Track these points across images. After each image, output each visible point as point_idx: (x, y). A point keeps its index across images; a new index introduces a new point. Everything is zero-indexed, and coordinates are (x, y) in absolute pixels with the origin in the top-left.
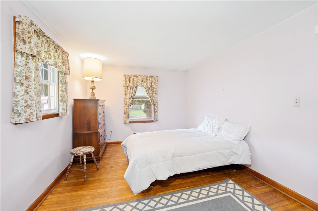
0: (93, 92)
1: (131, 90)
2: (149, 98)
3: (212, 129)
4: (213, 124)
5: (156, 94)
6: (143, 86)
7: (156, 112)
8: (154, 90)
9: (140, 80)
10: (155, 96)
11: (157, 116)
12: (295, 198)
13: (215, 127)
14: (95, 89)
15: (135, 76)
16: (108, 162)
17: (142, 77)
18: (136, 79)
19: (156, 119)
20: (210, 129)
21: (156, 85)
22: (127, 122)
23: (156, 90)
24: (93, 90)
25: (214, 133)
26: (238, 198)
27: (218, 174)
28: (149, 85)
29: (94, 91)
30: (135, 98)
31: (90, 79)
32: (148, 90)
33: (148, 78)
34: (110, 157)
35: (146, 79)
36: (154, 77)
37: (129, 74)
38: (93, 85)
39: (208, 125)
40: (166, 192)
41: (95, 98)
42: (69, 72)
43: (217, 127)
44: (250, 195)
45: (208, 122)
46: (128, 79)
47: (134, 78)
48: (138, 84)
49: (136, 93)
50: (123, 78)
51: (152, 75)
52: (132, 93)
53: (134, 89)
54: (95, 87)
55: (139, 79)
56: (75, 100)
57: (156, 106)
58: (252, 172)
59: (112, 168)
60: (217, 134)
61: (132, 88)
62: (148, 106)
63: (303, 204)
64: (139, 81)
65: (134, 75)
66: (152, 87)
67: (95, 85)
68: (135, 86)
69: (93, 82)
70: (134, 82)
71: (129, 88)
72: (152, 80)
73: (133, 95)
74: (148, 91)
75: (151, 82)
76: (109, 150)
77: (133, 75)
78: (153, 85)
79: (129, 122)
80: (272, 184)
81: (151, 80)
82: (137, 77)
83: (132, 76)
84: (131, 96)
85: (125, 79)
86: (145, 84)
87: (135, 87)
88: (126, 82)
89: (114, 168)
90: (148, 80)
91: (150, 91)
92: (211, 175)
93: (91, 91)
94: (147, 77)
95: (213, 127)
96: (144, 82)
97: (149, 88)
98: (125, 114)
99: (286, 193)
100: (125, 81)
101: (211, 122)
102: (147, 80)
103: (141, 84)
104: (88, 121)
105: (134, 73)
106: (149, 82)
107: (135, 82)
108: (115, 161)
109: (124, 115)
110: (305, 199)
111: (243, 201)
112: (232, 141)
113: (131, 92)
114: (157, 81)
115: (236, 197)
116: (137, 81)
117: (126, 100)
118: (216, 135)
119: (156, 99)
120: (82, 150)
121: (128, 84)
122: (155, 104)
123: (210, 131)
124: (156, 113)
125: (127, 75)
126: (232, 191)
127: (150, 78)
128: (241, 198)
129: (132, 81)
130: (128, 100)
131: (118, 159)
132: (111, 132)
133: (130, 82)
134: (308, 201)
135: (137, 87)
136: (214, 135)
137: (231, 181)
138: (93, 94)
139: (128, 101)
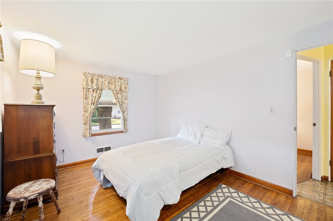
0: (38, 93)
1: (94, 93)
2: (118, 104)
3: (195, 136)
4: (194, 131)
5: (125, 99)
6: (110, 89)
7: (126, 120)
8: (124, 94)
9: (107, 81)
10: (125, 102)
11: (127, 125)
12: (271, 188)
13: (196, 134)
14: (43, 89)
15: (99, 76)
16: (71, 196)
17: (110, 78)
18: (100, 79)
19: (126, 129)
20: (192, 137)
21: (126, 89)
22: (89, 135)
23: (126, 95)
24: (38, 90)
25: (198, 139)
26: (238, 201)
27: (209, 181)
28: (118, 88)
29: (41, 92)
30: (100, 104)
31: (34, 73)
32: (116, 94)
33: (117, 79)
34: (70, 188)
35: (113, 80)
36: (124, 79)
37: (92, 72)
38: (38, 82)
39: (189, 132)
40: (172, 216)
41: (43, 103)
42: (3, 56)
43: (199, 134)
44: (244, 194)
45: (188, 129)
46: (90, 79)
47: (98, 79)
48: (104, 86)
49: (101, 97)
50: (83, 77)
51: (121, 76)
52: (95, 97)
53: (98, 93)
54: (43, 86)
55: (105, 80)
56: (6, 105)
57: (126, 113)
58: (234, 173)
59: (83, 204)
60: (201, 140)
61: (95, 90)
62: (102, 113)
63: (278, 191)
64: (105, 83)
65: (99, 74)
66: (121, 90)
67: (43, 82)
68: (100, 88)
69: (39, 78)
70: (98, 83)
71: (92, 91)
72: (122, 82)
73: (96, 100)
74: (116, 96)
75: (120, 85)
76: (64, 178)
77: (97, 74)
78: (123, 88)
79: (92, 135)
80: (252, 180)
81: (120, 82)
82: (102, 77)
83: (95, 75)
84: (93, 100)
85: (85, 79)
86: (112, 87)
87: (99, 90)
88: (88, 82)
89: (85, 203)
90: (117, 81)
91: (119, 95)
92: (204, 183)
93: (36, 92)
94: (115, 78)
95: (194, 134)
96: (112, 84)
97: (118, 92)
98: (85, 124)
99: (264, 185)
100: (86, 80)
101: (192, 129)
102: (115, 82)
103: (108, 86)
104: (34, 138)
105: (98, 72)
106: (117, 85)
107: (100, 84)
108: (82, 192)
109: (84, 126)
110: (279, 187)
111: (243, 203)
112: (219, 146)
113: (94, 95)
114: (128, 84)
115: (235, 200)
116: (102, 82)
117: (87, 107)
118: (200, 142)
119: (126, 105)
120: (32, 189)
121: (90, 85)
122: (125, 112)
123: (192, 138)
124: (126, 122)
125: (89, 73)
126: (229, 194)
127: (119, 80)
128: (239, 199)
129: (96, 81)
130: (89, 106)
131: (85, 187)
132: (63, 150)
133: (92, 83)
134: (281, 188)
135: (102, 90)
136: (197, 142)
137: (224, 186)
138: (39, 97)
139: (90, 108)
